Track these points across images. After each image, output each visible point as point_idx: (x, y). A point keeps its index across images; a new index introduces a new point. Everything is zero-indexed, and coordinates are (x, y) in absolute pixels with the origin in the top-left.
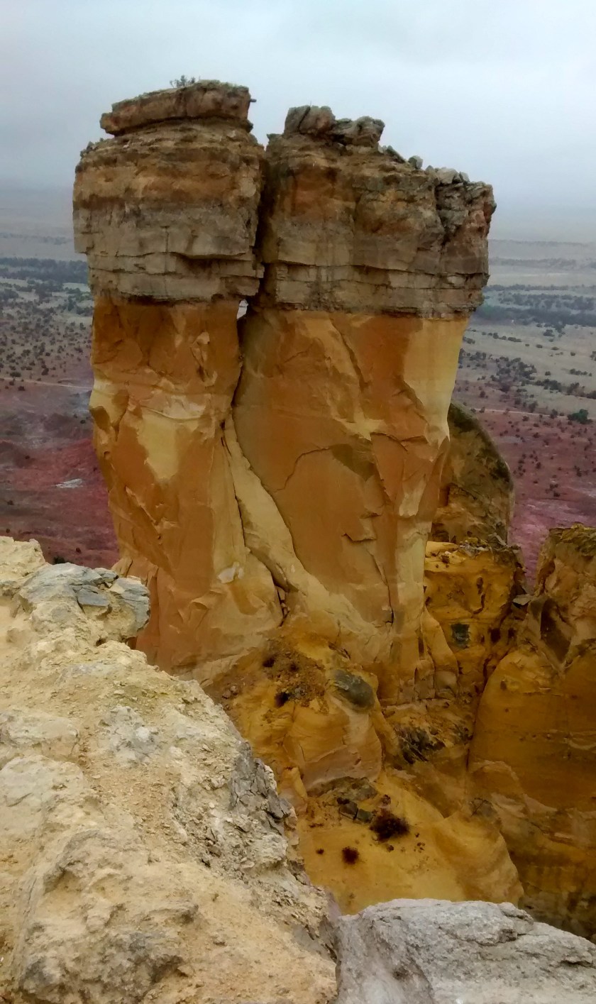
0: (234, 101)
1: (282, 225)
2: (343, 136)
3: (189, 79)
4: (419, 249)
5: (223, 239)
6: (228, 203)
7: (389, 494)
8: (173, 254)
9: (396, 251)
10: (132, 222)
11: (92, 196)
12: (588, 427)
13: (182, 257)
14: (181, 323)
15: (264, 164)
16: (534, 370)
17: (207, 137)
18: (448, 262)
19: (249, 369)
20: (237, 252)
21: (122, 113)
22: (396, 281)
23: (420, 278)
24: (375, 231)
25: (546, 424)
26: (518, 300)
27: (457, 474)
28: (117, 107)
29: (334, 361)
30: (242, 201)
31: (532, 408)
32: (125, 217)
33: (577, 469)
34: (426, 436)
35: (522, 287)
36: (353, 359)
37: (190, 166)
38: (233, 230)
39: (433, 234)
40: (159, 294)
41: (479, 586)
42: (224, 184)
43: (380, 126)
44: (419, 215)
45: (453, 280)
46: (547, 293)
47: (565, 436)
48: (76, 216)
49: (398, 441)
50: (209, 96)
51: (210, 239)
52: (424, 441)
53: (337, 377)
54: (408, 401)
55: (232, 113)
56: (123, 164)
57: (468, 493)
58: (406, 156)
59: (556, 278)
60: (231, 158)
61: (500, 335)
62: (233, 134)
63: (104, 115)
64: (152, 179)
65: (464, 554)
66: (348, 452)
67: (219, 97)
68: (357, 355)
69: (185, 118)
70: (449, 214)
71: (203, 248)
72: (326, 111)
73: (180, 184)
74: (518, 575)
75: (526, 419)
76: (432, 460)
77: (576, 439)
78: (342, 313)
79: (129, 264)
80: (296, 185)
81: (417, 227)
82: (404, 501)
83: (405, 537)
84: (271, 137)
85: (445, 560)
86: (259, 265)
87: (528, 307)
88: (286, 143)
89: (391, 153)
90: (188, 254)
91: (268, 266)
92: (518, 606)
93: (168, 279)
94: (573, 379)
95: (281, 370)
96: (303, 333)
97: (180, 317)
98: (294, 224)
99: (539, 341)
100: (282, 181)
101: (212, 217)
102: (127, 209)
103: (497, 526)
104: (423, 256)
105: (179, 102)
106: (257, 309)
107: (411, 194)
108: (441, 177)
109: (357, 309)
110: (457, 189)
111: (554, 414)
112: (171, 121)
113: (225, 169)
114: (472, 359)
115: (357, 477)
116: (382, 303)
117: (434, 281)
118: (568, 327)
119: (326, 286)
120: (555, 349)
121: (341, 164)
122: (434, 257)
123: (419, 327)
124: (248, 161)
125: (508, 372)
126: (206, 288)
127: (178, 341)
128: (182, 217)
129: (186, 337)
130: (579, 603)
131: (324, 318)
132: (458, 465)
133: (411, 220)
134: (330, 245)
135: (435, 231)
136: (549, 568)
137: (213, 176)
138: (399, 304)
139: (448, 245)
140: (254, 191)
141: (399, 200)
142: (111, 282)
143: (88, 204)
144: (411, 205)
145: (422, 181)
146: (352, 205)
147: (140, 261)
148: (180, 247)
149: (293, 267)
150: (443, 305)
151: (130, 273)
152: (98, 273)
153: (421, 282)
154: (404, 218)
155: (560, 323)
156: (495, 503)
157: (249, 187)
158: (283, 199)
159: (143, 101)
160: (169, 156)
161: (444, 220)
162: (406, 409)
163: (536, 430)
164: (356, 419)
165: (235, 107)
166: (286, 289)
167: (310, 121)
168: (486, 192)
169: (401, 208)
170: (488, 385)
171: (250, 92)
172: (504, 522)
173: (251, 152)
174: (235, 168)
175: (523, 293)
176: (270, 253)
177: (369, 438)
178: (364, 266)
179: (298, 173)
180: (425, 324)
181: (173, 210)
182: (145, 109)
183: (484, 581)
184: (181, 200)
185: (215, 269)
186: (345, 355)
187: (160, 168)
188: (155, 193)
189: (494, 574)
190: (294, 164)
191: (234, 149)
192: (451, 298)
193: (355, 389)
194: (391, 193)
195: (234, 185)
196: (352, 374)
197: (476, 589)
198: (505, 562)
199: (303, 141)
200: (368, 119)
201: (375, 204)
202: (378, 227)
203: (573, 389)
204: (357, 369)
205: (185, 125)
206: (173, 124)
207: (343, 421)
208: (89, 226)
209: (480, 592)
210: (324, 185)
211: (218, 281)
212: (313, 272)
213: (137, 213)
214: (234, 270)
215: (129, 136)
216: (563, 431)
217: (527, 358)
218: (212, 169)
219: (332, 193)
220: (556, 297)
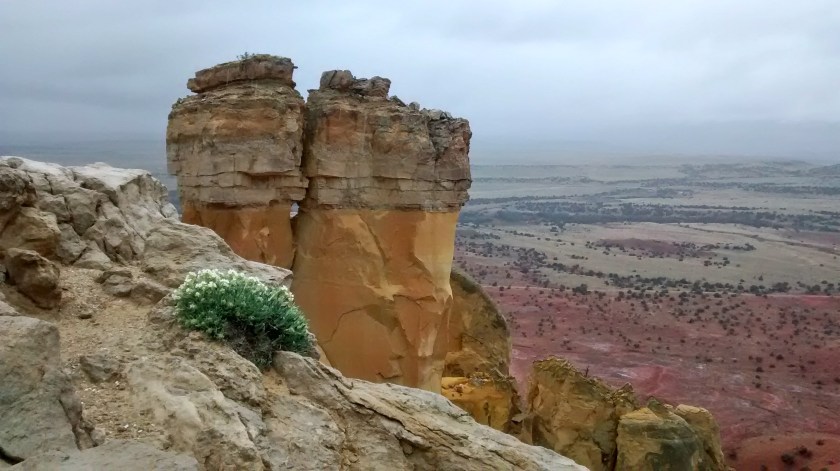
0: (281, 68)
1: (319, 150)
2: (361, 90)
3: (250, 54)
4: (418, 164)
5: (276, 161)
6: (278, 136)
7: (410, 340)
8: (239, 172)
9: (402, 165)
10: (208, 152)
11: (180, 135)
12: (588, 297)
13: (246, 174)
14: (247, 221)
15: (305, 109)
16: (546, 257)
17: (261, 92)
18: (440, 173)
19: (301, 253)
20: (286, 170)
21: (202, 78)
22: (404, 186)
23: (422, 184)
24: (386, 152)
25: (557, 296)
26: (530, 206)
27: (467, 325)
28: (199, 74)
29: (363, 244)
30: (289, 134)
31: (546, 284)
32: (203, 148)
33: (582, 328)
34: (434, 296)
35: (532, 198)
36: (377, 243)
37: (249, 111)
38: (283, 155)
39: (428, 153)
40: (229, 201)
41: (486, 409)
42: (275, 123)
43: (387, 83)
44: (416, 141)
45: (445, 184)
46: (550, 201)
47: (572, 304)
48: (168, 149)
49: (414, 301)
50: (262, 64)
51: (265, 161)
52: (433, 299)
53: (367, 255)
54: (420, 271)
55: (280, 76)
56: (201, 111)
57: (476, 339)
58: (407, 102)
59: (556, 190)
60: (279, 106)
61: (519, 232)
62: (280, 90)
63: (190, 80)
64: (222, 121)
65: (473, 385)
66: (378, 310)
67: (270, 65)
68: (380, 239)
69: (247, 80)
70: (439, 140)
71: (262, 168)
72: (348, 73)
73: (242, 125)
74: (515, 398)
75: (541, 293)
76: (440, 313)
77: (581, 306)
78: (367, 210)
79: (206, 181)
80: (328, 123)
81: (416, 149)
82: (421, 345)
83: (425, 372)
84: (310, 91)
85: (459, 391)
86: (304, 179)
87: (537, 212)
88: (320, 94)
89: (396, 100)
90: (250, 172)
91: (310, 179)
92: (516, 423)
93: (236, 190)
94: (574, 262)
95: (324, 252)
96: (339, 225)
97: (246, 217)
98: (328, 150)
99: (547, 236)
100: (319, 121)
101: (267, 146)
102: (204, 143)
103: (500, 364)
104: (422, 169)
105: (242, 69)
106: (305, 210)
107: (411, 126)
108: (431, 115)
109: (378, 206)
110: (444, 123)
111: (562, 288)
112: (236, 82)
113: (276, 113)
114: (499, 250)
115: (385, 328)
116: (395, 202)
117: (431, 185)
118: (567, 225)
119: (355, 192)
120: (560, 241)
121: (360, 108)
122: (430, 168)
123: (423, 218)
124: (292, 108)
125: (526, 259)
126: (266, 195)
127: (245, 234)
128: (245, 147)
129: (251, 231)
130: (558, 417)
131: (354, 214)
132: (467, 319)
133: (411, 144)
134: (356, 163)
135: (429, 151)
136: (535, 392)
137: (267, 118)
138: (406, 202)
139: (439, 161)
140: (297, 128)
141: (402, 131)
142: (194, 194)
143: (177, 140)
144: (411, 135)
145: (418, 118)
146: (370, 136)
147: (215, 179)
148: (244, 167)
149: (328, 178)
150: (439, 202)
151: (207, 187)
152: (184, 189)
153: (423, 185)
154: (405, 143)
155: (562, 222)
156: (496, 346)
157: (293, 124)
158: (319, 133)
159: (216, 70)
160: (235, 105)
161: (435, 144)
162: (418, 277)
163: (550, 301)
164: (382, 285)
165: (282, 72)
166: (325, 195)
167: (337, 80)
168: (464, 124)
169: (404, 136)
170: (512, 268)
171: (292, 61)
172: (505, 360)
173: (294, 101)
174: (283, 112)
175: (533, 201)
176: (313, 170)
177: (392, 299)
178: (380, 177)
179: (330, 115)
180: (428, 215)
181: (237, 142)
182: (218, 74)
183: (490, 404)
184: (244, 135)
185: (272, 182)
186: (371, 240)
187: (228, 114)
188: (224, 131)
189: (497, 399)
190: (327, 109)
191: (281, 100)
192: (445, 197)
193: (380, 263)
194: (396, 126)
195: (282, 124)
196: (378, 253)
197: (484, 412)
198: (504, 390)
199: (332, 93)
200: (378, 78)
201: (385, 134)
202: (389, 149)
203: (574, 269)
204: (380, 248)
205: (247, 85)
206: (239, 84)
207: (372, 287)
208: (177, 156)
209: (486, 414)
210: (348, 123)
211: (273, 190)
212: (344, 182)
213: (212, 145)
214: (285, 183)
215: (206, 93)
216: (570, 300)
217: (539, 248)
218: (265, 114)
219: (355, 128)
220: (558, 203)
